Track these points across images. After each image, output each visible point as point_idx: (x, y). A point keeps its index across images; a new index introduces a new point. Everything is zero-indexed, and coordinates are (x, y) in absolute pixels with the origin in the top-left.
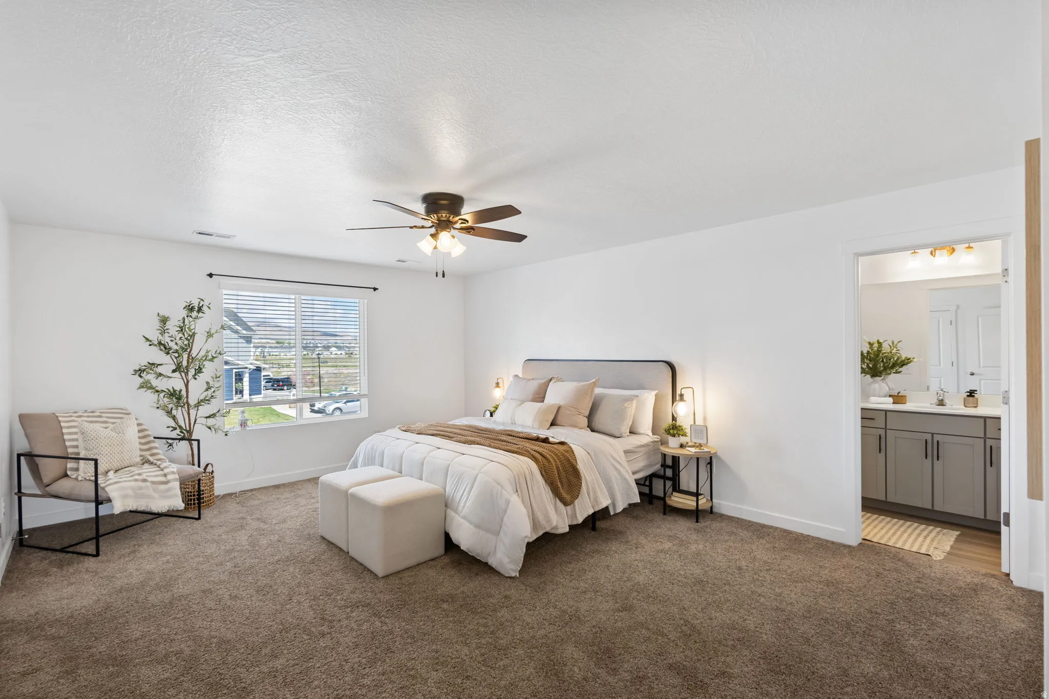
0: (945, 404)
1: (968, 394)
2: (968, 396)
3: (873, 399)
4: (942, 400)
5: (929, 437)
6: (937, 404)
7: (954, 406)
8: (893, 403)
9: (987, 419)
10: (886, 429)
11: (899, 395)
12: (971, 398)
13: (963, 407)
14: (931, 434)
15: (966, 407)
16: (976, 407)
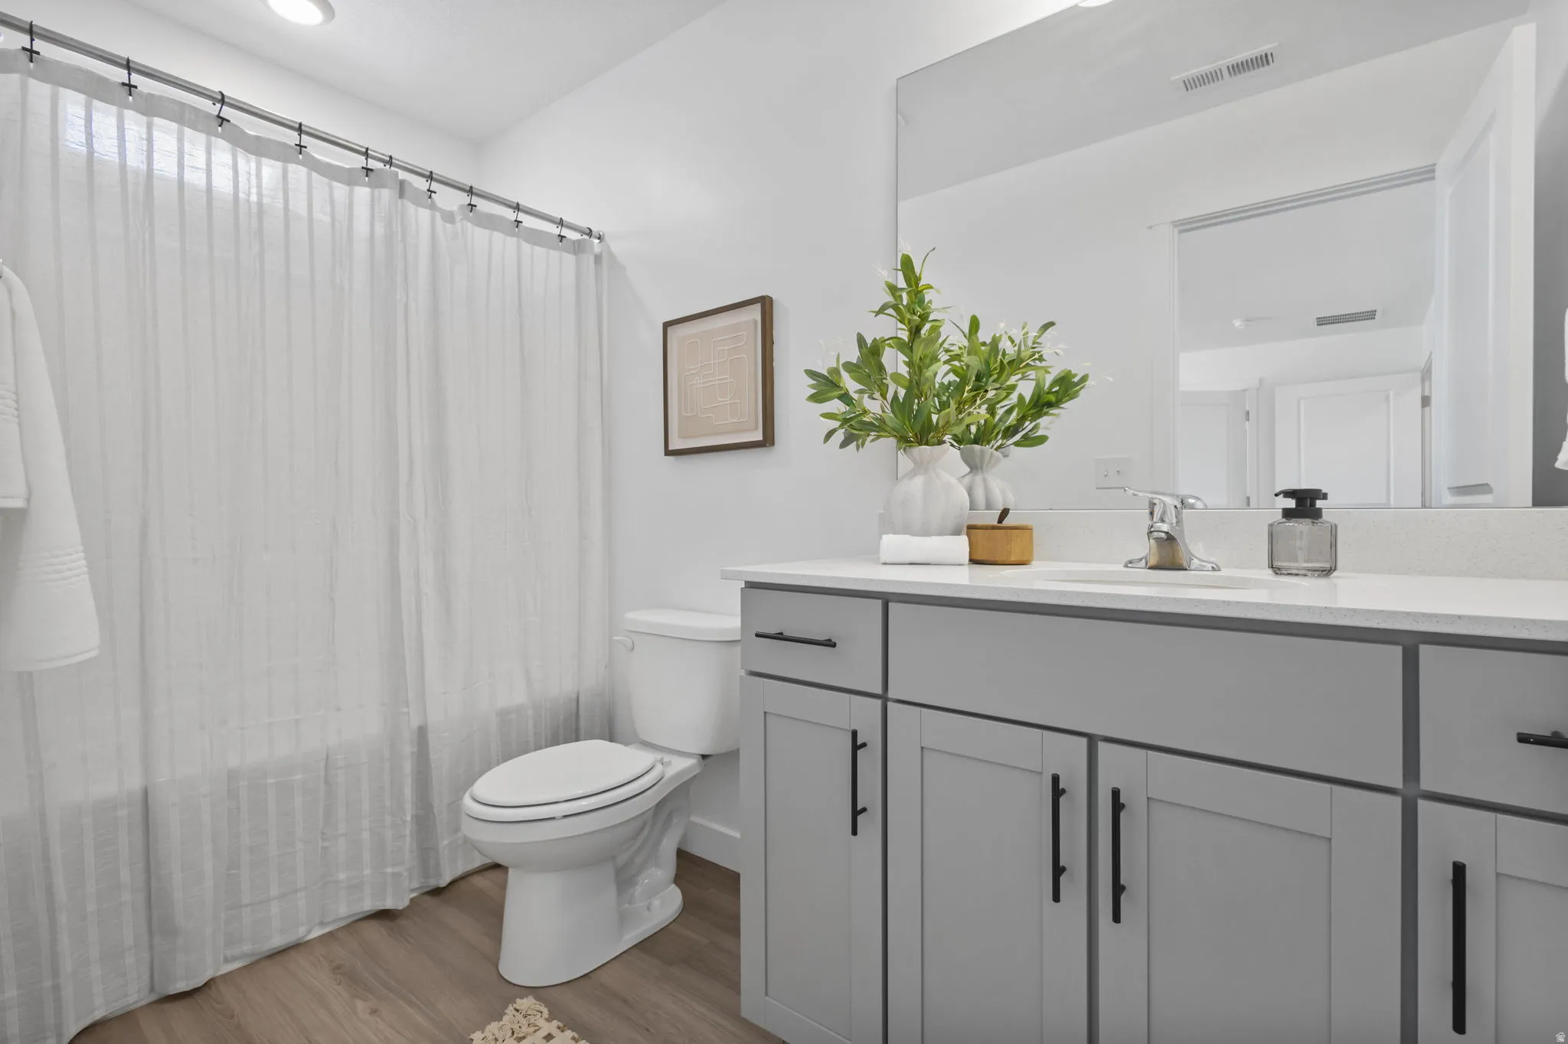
0: (1185, 565)
1: (1291, 503)
2: (1288, 514)
3: (892, 544)
4: (1170, 538)
5: (1069, 758)
6: (1153, 561)
7: (1224, 572)
8: (973, 561)
9: (1425, 650)
10: (884, 698)
11: (1007, 522)
12: (1302, 526)
13: (1268, 574)
14: (1084, 741)
15: (1277, 571)
16: (1327, 572)
